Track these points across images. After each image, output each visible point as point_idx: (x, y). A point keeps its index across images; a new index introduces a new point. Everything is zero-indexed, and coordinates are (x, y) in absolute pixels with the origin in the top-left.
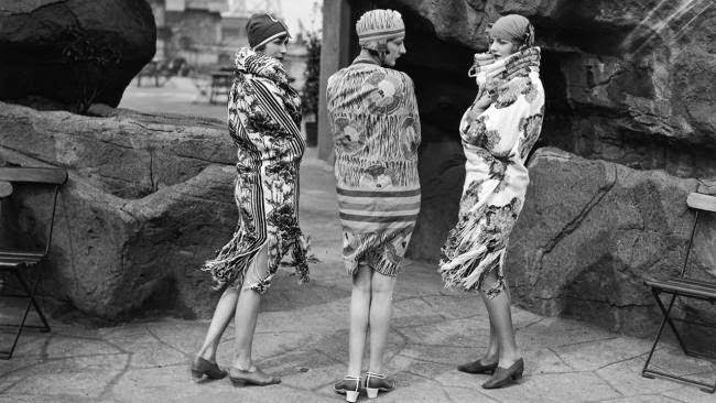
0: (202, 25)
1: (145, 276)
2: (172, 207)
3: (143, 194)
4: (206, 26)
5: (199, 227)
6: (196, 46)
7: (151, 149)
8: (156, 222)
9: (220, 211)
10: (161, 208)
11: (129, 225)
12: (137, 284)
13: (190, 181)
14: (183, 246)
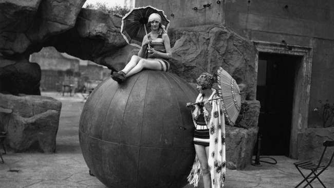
0: (94, 72)
1: (30, 139)
2: (37, 120)
3: (30, 117)
4: (96, 72)
5: (45, 126)
6: (90, 80)
7: (33, 105)
8: (33, 124)
9: (50, 122)
10: (34, 120)
11: (25, 125)
12: (28, 141)
13: (43, 114)
14: (40, 131)
